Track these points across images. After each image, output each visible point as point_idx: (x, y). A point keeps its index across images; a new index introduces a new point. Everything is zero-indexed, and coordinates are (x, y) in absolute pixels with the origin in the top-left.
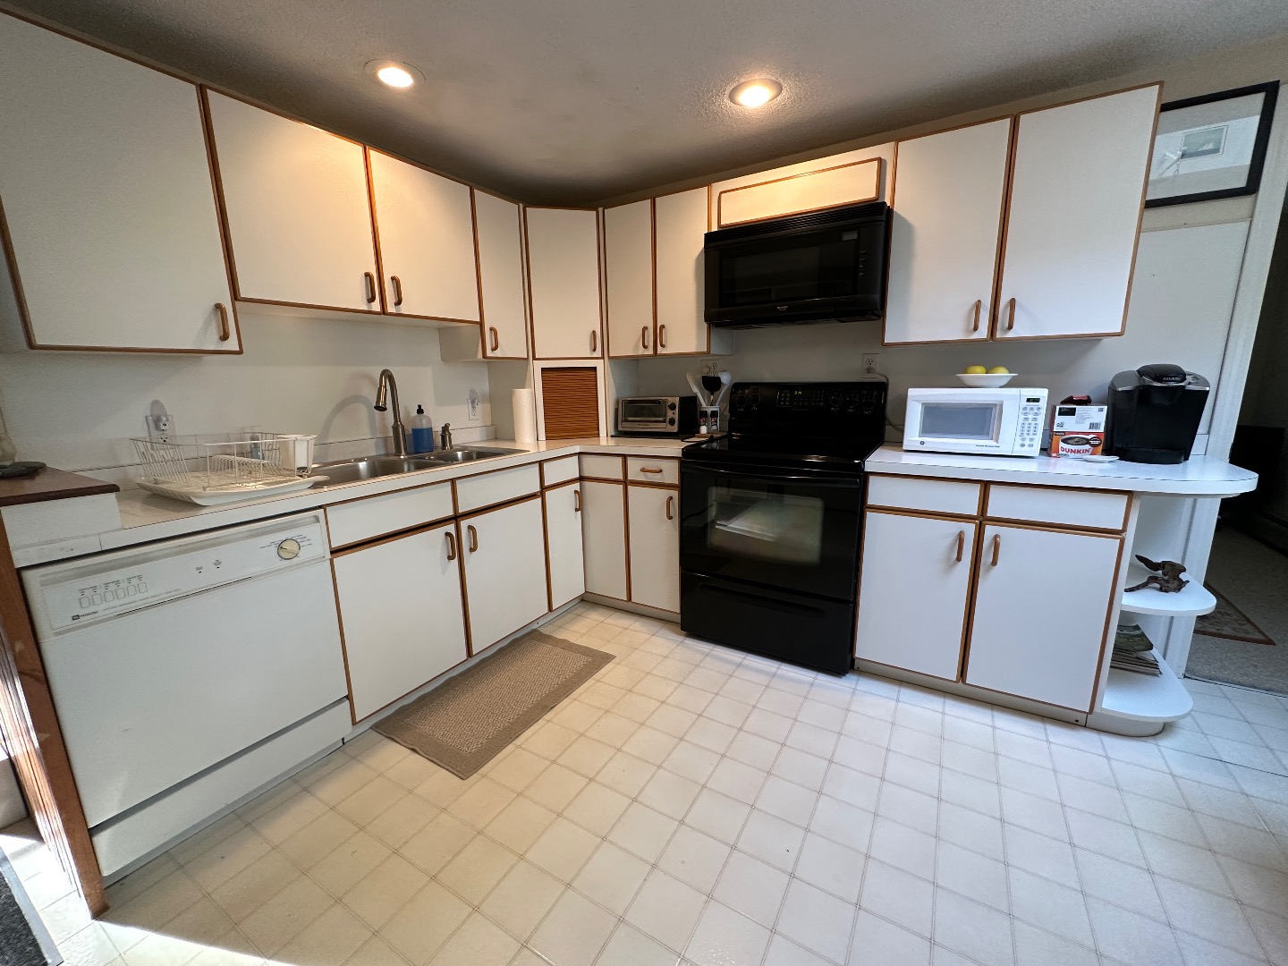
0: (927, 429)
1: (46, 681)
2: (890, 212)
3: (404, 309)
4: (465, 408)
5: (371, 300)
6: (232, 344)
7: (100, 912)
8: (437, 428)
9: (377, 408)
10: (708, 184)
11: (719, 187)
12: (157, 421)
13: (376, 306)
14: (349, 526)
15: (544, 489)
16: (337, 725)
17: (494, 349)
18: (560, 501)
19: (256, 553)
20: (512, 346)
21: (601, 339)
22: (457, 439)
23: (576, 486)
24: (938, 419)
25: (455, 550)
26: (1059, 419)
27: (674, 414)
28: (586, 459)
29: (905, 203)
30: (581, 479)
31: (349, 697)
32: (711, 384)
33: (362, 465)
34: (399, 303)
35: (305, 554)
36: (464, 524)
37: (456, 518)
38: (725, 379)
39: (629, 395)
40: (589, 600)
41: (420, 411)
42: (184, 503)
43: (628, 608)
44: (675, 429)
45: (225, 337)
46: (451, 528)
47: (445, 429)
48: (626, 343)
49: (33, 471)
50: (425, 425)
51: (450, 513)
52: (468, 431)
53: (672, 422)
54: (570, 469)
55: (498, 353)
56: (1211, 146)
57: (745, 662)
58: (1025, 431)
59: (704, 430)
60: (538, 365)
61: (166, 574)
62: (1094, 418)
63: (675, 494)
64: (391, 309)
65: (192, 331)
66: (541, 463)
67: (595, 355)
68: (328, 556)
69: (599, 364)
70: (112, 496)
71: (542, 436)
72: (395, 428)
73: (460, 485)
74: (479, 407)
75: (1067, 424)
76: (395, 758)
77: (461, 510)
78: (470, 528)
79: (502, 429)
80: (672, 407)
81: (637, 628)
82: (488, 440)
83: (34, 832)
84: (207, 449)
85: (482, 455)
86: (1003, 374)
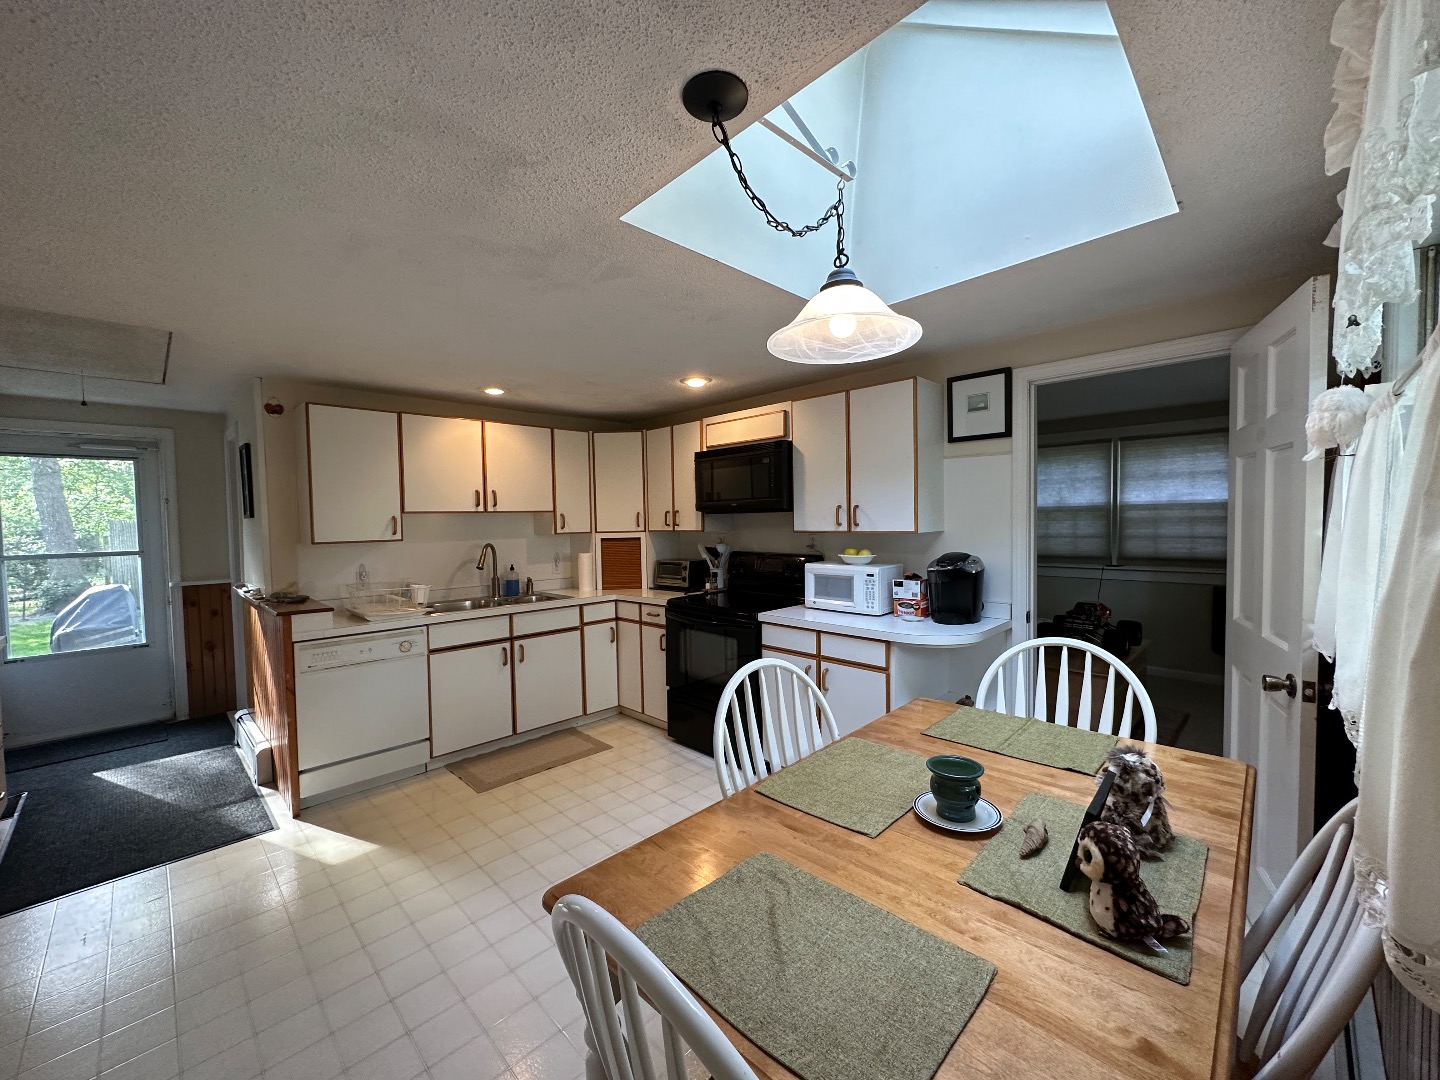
0: (818, 594)
1: (294, 694)
2: (790, 444)
3: (499, 508)
4: (550, 566)
5: (478, 505)
6: (398, 536)
7: (296, 816)
8: (523, 579)
9: (478, 568)
10: (700, 419)
11: (706, 421)
12: (361, 575)
13: (481, 508)
14: (441, 637)
15: (583, 624)
16: (421, 754)
17: (562, 528)
18: (598, 636)
19: (386, 647)
20: (578, 522)
21: (643, 518)
22: (537, 587)
23: (613, 624)
24: (827, 586)
25: (510, 660)
26: (895, 589)
27: (686, 574)
28: (620, 604)
29: (798, 439)
30: (617, 619)
31: (429, 739)
32: (713, 552)
33: (468, 603)
34: (495, 505)
35: (414, 650)
36: (517, 644)
37: (512, 639)
38: (720, 548)
39: (667, 556)
40: (621, 712)
41: (512, 568)
42: (359, 618)
43: (642, 720)
44: (686, 585)
45: (394, 533)
46: (507, 645)
47: (529, 580)
48: (657, 524)
49: (304, 600)
50: (513, 577)
51: (508, 635)
52: (547, 578)
53: (684, 579)
54: (608, 611)
55: (566, 530)
56: (983, 405)
58: (869, 596)
59: (708, 586)
60: (599, 537)
61: (348, 651)
62: (912, 590)
63: (664, 631)
64: (490, 509)
65: (379, 530)
66: (581, 607)
67: (639, 529)
68: (426, 653)
69: (642, 536)
70: (331, 613)
71: (600, 586)
72: (494, 579)
73: (515, 618)
74: (561, 565)
75: (901, 593)
76: (450, 779)
77: (515, 634)
78: (521, 646)
79: (573, 584)
80: (685, 569)
81: (643, 731)
82: (566, 588)
83: (275, 787)
84: (383, 590)
85: (549, 598)
86: (866, 555)
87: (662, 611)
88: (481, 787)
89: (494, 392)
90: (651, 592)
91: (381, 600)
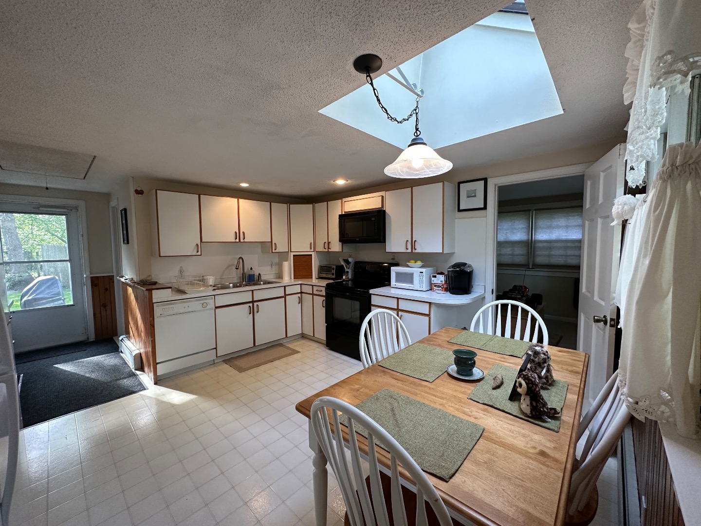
0: (397, 281)
1: (154, 327)
2: (384, 211)
3: (246, 240)
4: (269, 268)
5: (236, 239)
6: (199, 253)
7: (156, 384)
8: (257, 274)
9: (236, 268)
10: (341, 199)
11: (344, 200)
12: (181, 272)
13: (237, 240)
14: (221, 301)
15: (286, 295)
16: (212, 356)
17: (275, 250)
18: (292, 301)
19: (196, 305)
20: (282, 247)
21: (313, 245)
22: (263, 278)
23: (299, 295)
24: (402, 277)
25: (252, 311)
26: (433, 279)
27: (334, 272)
28: (303, 286)
29: (388, 209)
30: (301, 293)
31: (216, 348)
32: (347, 261)
33: (231, 285)
34: (244, 239)
35: (208, 307)
36: (255, 304)
37: (253, 302)
38: (350, 260)
39: (324, 263)
40: (303, 336)
41: (251, 269)
42: (183, 292)
43: (313, 339)
44: (334, 277)
45: (198, 252)
46: (251, 305)
47: (259, 274)
48: (320, 248)
49: (155, 283)
50: (252, 273)
51: (251, 300)
52: (267, 273)
53: (333, 274)
54: (297, 289)
55: (277, 251)
56: (474, 195)
57: (350, 361)
58: (421, 282)
59: (344, 277)
60: (292, 254)
61: (178, 307)
62: (440, 279)
63: (324, 298)
64: (242, 241)
65: (190, 250)
66: (285, 287)
67: (311, 250)
68: (214, 308)
69: (313, 254)
70: (170, 289)
71: (293, 277)
72: (243, 274)
73: (255, 292)
74: (274, 267)
75: (435, 281)
76: (225, 367)
77: (255, 299)
78: (257, 305)
79: (280, 276)
80: (333, 269)
81: (315, 345)
82: (276, 278)
83: (143, 371)
84: (191, 279)
85: (269, 283)
86: (419, 263)
87: (324, 289)
88: (241, 370)
89: (244, 185)
90: (317, 280)
91: (192, 284)
